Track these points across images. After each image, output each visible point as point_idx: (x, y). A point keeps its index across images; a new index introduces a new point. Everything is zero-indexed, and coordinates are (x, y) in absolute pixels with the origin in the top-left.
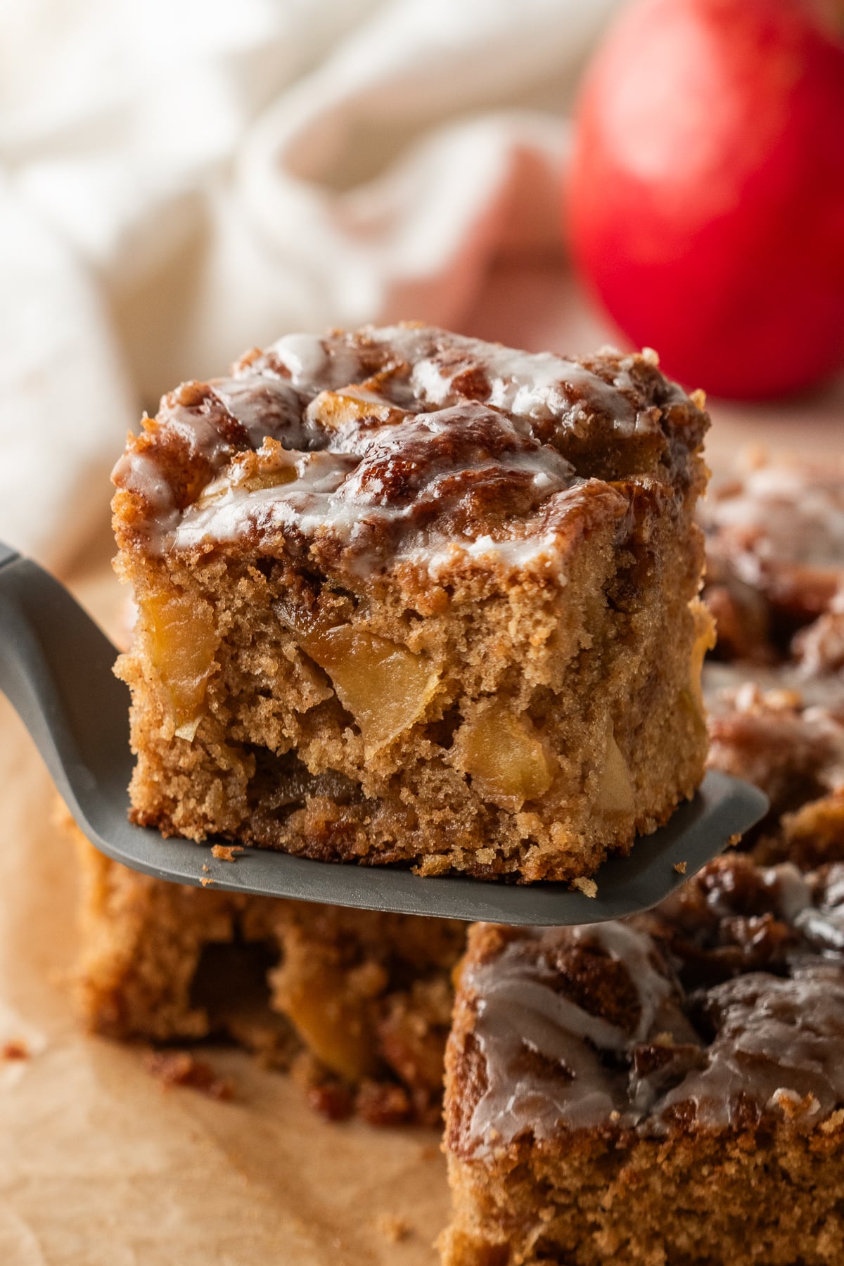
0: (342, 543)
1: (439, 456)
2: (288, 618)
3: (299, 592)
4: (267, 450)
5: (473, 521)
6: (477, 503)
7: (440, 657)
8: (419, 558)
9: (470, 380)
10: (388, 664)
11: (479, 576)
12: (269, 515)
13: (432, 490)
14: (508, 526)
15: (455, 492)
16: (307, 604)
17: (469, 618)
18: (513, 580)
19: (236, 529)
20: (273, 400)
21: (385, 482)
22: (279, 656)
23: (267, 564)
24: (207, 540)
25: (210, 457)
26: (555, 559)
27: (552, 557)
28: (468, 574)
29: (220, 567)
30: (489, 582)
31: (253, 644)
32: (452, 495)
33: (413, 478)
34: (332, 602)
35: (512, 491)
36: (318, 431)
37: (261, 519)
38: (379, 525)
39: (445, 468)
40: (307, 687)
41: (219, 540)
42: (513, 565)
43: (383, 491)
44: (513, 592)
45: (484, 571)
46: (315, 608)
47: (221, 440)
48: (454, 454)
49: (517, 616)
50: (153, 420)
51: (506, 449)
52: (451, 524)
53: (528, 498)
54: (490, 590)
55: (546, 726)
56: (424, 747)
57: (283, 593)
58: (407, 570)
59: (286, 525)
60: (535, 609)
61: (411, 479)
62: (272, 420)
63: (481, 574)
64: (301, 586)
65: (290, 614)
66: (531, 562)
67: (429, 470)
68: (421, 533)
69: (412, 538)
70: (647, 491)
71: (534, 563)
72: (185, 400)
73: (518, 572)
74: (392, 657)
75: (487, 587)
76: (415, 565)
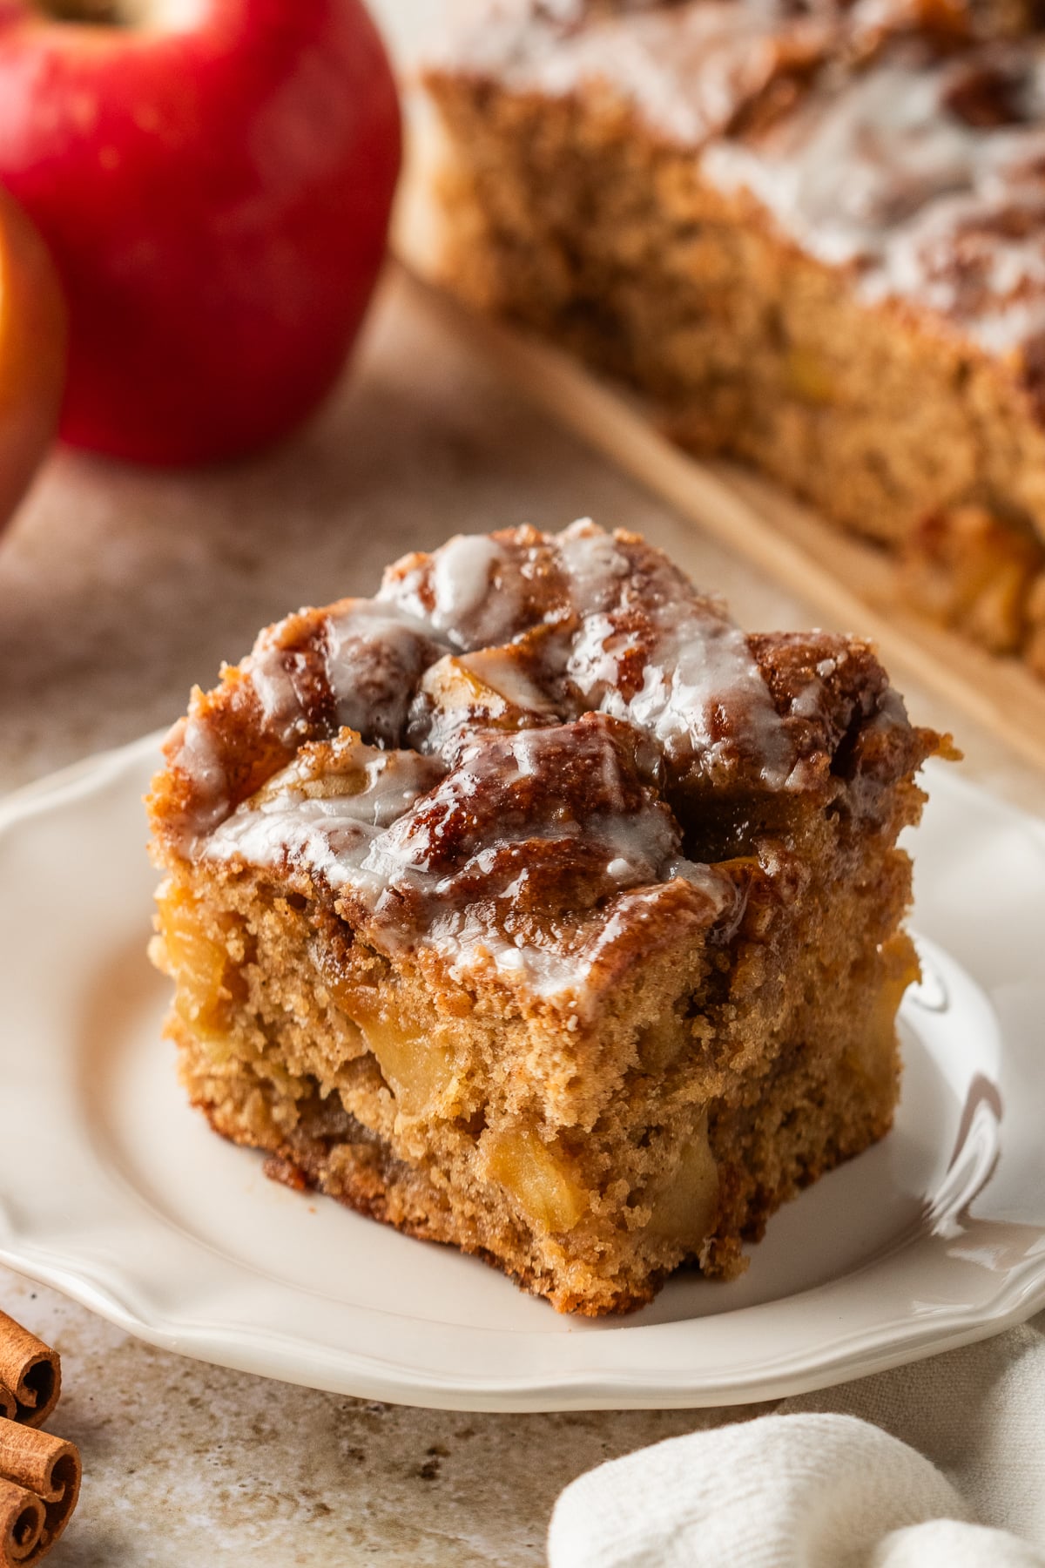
0: (366, 910)
1: (511, 810)
2: (316, 960)
3: (330, 936)
4: (342, 744)
5: (517, 914)
6: (527, 891)
7: (463, 1061)
8: (446, 950)
9: (628, 664)
10: (416, 1046)
11: (501, 993)
12: (303, 849)
13: (485, 861)
14: (556, 928)
15: (508, 870)
16: (335, 954)
17: (492, 1032)
18: (535, 1009)
19: (267, 855)
20: (385, 661)
21: (433, 838)
22: (309, 996)
23: (297, 901)
24: (238, 858)
25: (282, 734)
26: (582, 999)
27: (578, 996)
28: (491, 986)
29: (250, 890)
30: (511, 1003)
31: (285, 977)
32: (504, 873)
33: (469, 837)
34: (359, 962)
35: (578, 878)
36: (425, 711)
37: (294, 850)
38: (409, 897)
39: (509, 829)
40: (341, 1037)
41: (249, 862)
42: (536, 994)
43: (427, 852)
44: (532, 1023)
45: (507, 990)
46: (344, 960)
47: (300, 715)
48: (530, 809)
49: (537, 1051)
50: (235, 669)
51: (597, 810)
52: (492, 913)
53: (594, 891)
54: (512, 1012)
55: (581, 1156)
56: (452, 1140)
57: (314, 933)
58: (430, 961)
59: (314, 869)
60: (555, 1049)
61: (465, 840)
62: (371, 691)
63: (504, 991)
64: (333, 931)
65: (319, 958)
66: (554, 996)
67: (492, 830)
68: (457, 915)
69: (447, 918)
70: (767, 877)
71: (558, 998)
72: (284, 641)
73: (542, 1004)
74: (420, 1041)
75: (508, 1008)
76: (440, 957)
